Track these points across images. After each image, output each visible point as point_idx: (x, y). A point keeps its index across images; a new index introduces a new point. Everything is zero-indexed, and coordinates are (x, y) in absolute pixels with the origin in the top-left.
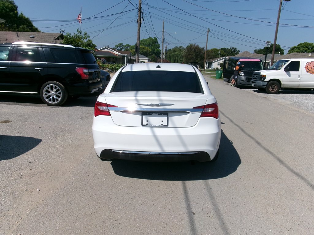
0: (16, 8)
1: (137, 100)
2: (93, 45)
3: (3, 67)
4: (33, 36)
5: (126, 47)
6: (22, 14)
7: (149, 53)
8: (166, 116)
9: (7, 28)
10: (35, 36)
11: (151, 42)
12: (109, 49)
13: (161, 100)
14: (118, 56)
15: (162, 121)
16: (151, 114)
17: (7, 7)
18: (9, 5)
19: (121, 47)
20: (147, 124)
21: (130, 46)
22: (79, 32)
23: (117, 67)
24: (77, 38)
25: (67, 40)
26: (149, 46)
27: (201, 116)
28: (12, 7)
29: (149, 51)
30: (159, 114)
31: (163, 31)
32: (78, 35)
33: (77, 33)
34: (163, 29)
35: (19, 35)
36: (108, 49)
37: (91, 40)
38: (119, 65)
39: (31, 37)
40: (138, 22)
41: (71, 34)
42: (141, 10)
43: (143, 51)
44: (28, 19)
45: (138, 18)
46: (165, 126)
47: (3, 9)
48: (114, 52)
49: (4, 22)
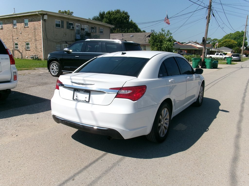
0: (129, 17)
1: (71, 79)
2: (173, 40)
3: (78, 56)
4: (132, 35)
5: (213, 41)
6: (131, 20)
7: (235, 45)
8: (89, 93)
9: (121, 31)
10: (134, 35)
11: (237, 36)
12: (193, 43)
13: (84, 80)
14: (198, 48)
15: (86, 98)
16: (79, 91)
17: (123, 17)
18: (124, 15)
19: (209, 41)
20: (76, 99)
21: (217, 40)
22: (163, 31)
23: (190, 57)
24: (161, 35)
25: (153, 37)
26: (235, 39)
27: (116, 97)
28: (126, 17)
29: (235, 43)
30: (84, 92)
31: (246, 24)
32: (162, 33)
33: (161, 31)
34: (246, 23)
35: (123, 35)
36: (191, 43)
37: (172, 37)
38: (192, 56)
39: (131, 36)
40: (207, 18)
41: (157, 32)
42: (211, 8)
43: (228, 44)
44: (135, 23)
45: (207, 15)
46: (87, 102)
47: (120, 18)
48: (196, 45)
49: (114, 27)
